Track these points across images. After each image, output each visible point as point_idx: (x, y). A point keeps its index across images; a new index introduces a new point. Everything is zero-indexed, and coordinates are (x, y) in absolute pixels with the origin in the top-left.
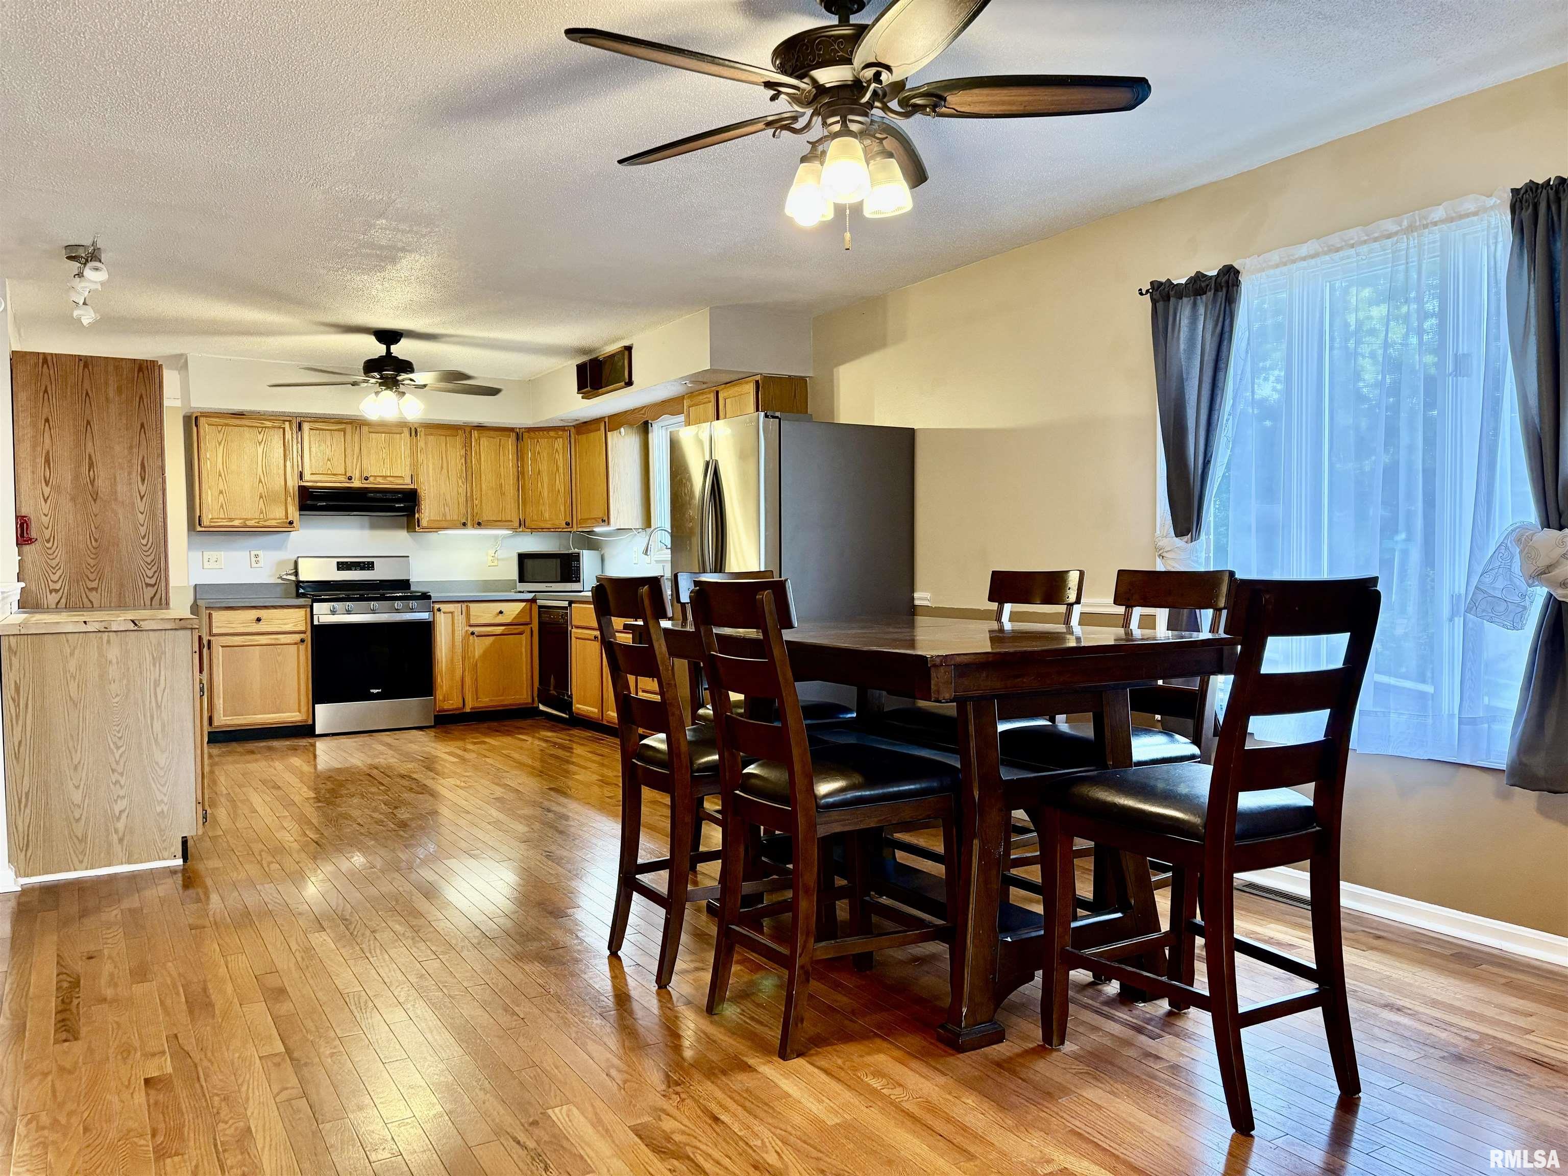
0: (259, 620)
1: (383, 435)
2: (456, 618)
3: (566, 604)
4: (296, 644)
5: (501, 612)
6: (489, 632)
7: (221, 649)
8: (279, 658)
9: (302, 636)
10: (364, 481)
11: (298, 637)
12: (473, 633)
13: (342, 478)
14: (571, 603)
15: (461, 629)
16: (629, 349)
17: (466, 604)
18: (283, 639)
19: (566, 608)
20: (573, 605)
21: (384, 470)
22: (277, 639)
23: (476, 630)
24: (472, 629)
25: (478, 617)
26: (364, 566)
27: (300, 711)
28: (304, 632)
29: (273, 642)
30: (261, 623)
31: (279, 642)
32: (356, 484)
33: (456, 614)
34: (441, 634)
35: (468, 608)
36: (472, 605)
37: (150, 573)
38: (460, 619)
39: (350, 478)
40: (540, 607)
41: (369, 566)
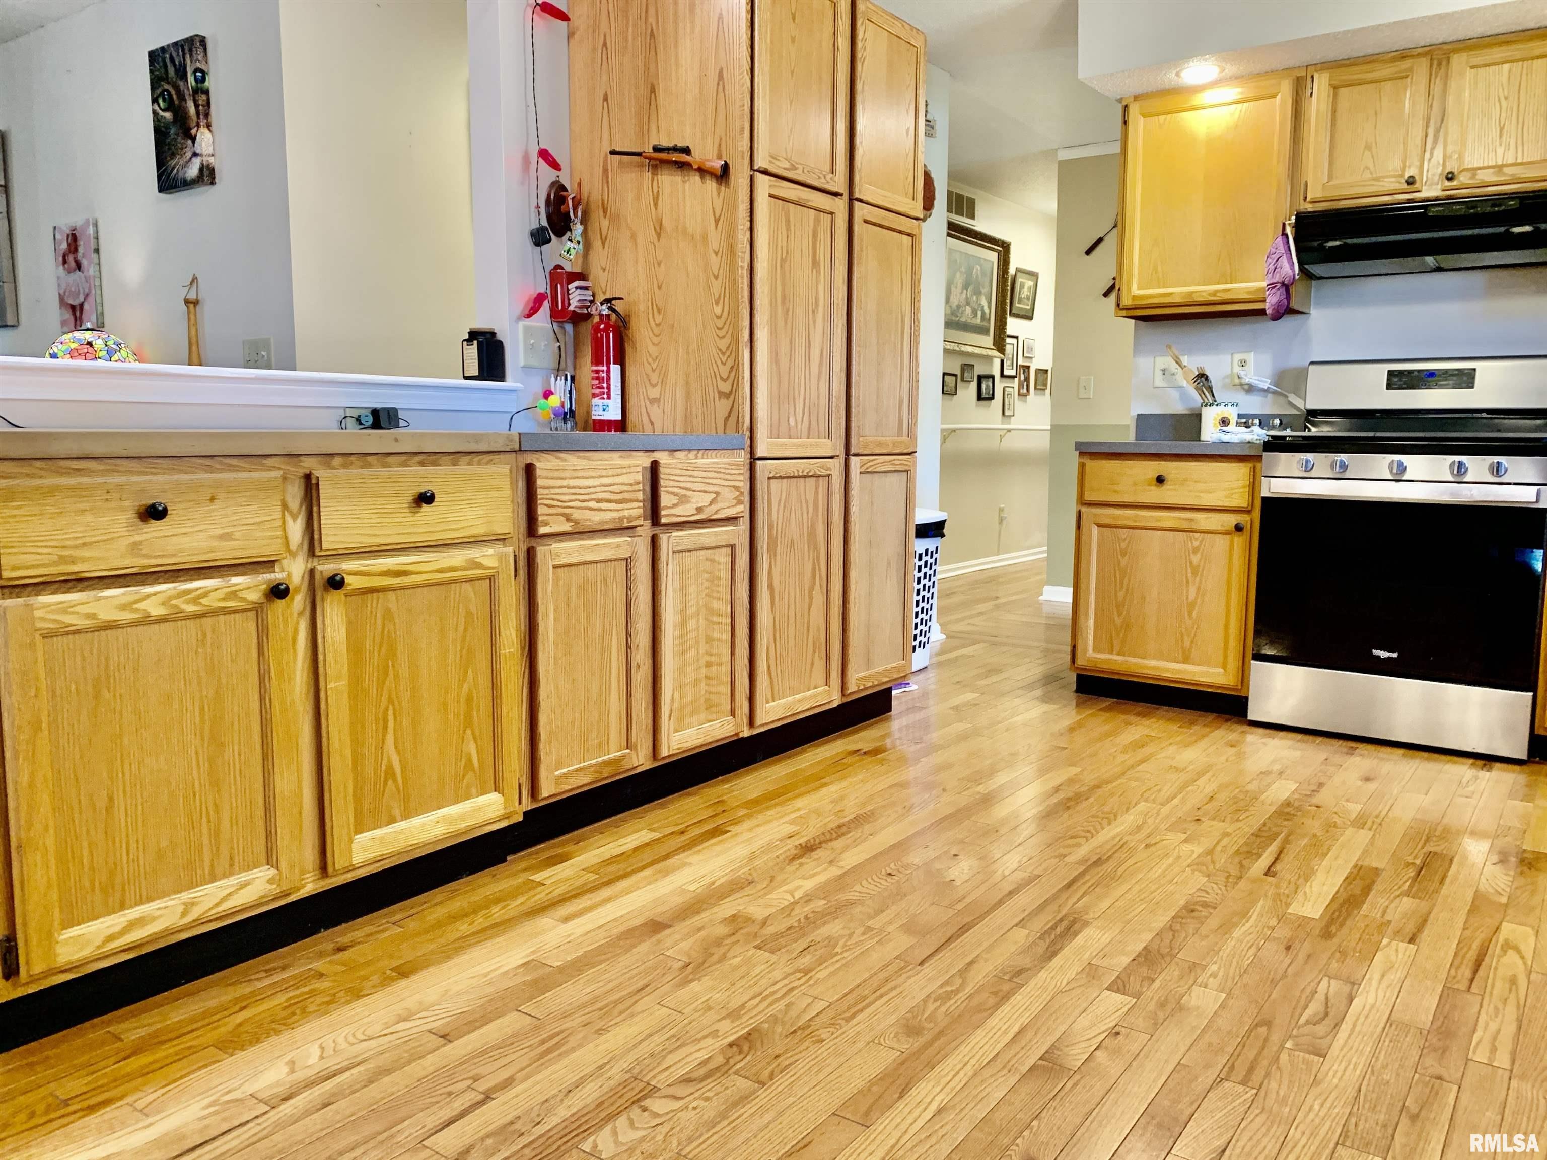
0: (1160, 480)
1: (1506, 67)
4: (1227, 533)
7: (1095, 530)
8: (1195, 559)
9: (1243, 519)
10: (1447, 184)
11: (1231, 520)
13: (1393, 185)
18: (1204, 521)
21: (1499, 152)
22: (1192, 520)
27: (1224, 668)
28: (1249, 512)
29: (1185, 525)
30: (1166, 487)
31: (1195, 527)
32: (1426, 191)
37: (725, 373)
39: (1411, 181)
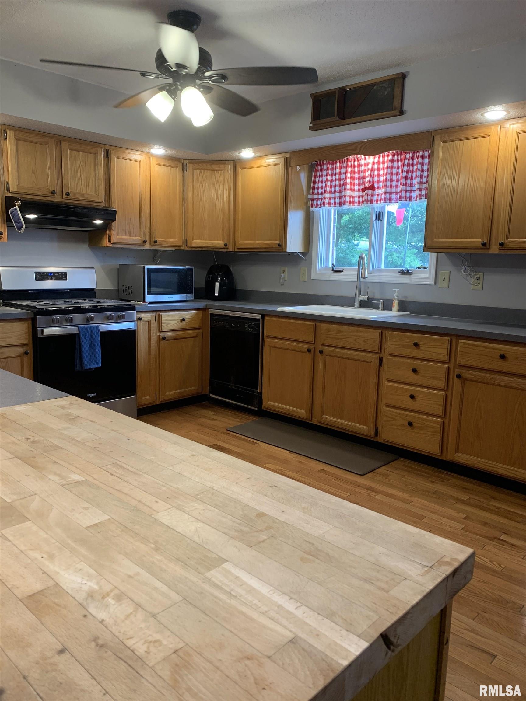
1: (81, 153)
2: (152, 325)
3: (259, 316)
4: (19, 356)
5: (183, 320)
6: (174, 336)
9: (25, 348)
10: (65, 196)
11: (21, 350)
12: (164, 338)
13: (46, 192)
14: (263, 316)
15: (155, 334)
16: (403, 76)
17: (158, 313)
18: (8, 352)
19: (258, 320)
20: (267, 318)
21: (82, 187)
22: (2, 353)
23: (167, 334)
24: (162, 334)
25: (168, 324)
26: (58, 275)
28: (27, 345)
31: (4, 356)
32: (57, 199)
33: (152, 322)
34: (140, 340)
35: (160, 316)
36: (163, 314)
38: (154, 325)
39: (53, 193)
40: (212, 315)
41: (62, 276)
